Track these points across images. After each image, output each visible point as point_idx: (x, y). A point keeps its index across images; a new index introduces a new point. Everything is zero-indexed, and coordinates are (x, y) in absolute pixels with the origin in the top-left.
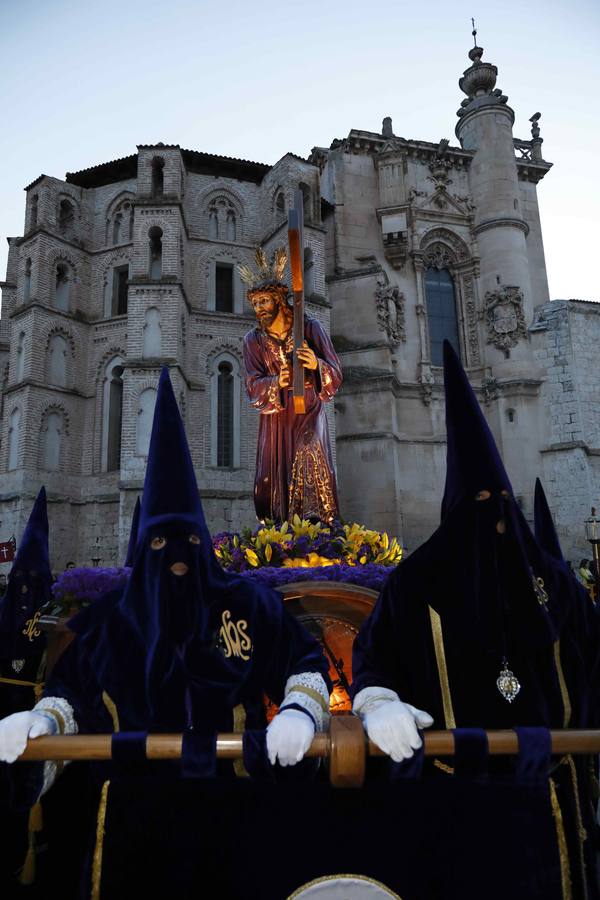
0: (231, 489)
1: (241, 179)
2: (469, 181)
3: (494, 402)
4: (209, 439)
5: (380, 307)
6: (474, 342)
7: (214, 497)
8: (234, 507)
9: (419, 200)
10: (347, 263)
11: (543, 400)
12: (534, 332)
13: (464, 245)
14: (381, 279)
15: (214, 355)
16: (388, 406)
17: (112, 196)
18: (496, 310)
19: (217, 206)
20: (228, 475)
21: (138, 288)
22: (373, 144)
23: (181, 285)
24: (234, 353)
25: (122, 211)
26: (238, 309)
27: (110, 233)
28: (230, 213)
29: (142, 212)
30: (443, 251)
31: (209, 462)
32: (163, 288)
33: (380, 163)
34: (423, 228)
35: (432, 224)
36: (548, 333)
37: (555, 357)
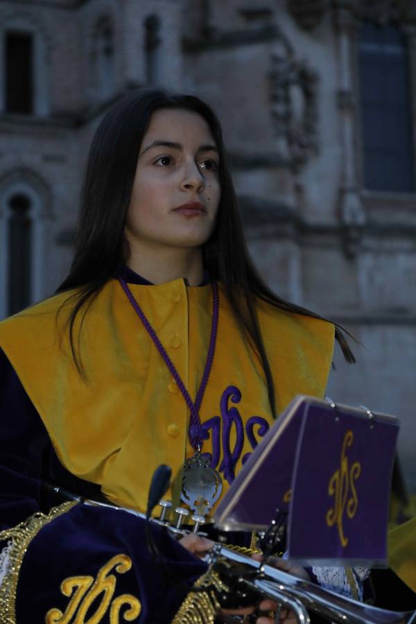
5: (274, 98)
10: (224, 19)
14: (279, 50)
16: (284, 264)
26: (42, 108)
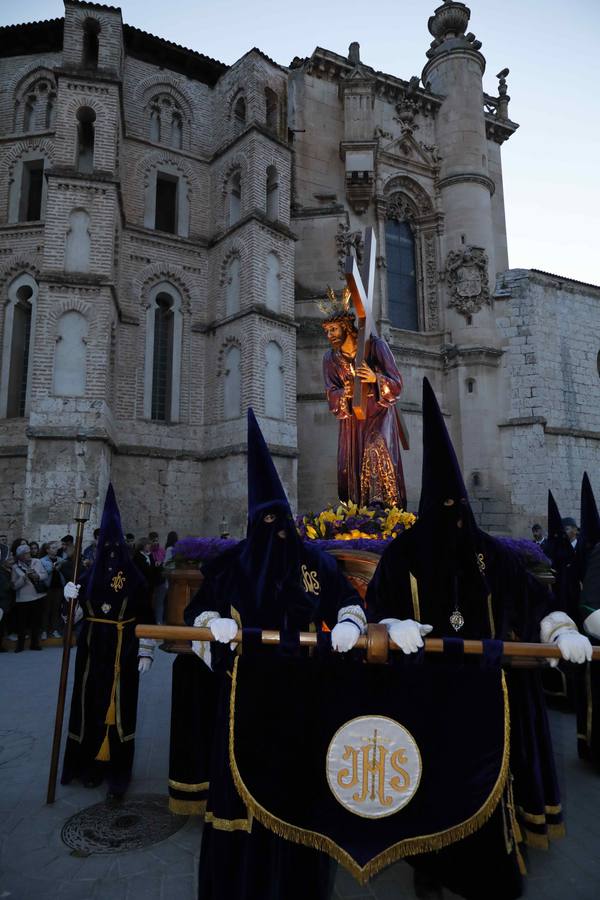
0: (168, 447)
1: (190, 77)
2: (436, 130)
3: (452, 371)
4: (142, 384)
5: (341, 252)
6: (433, 305)
7: (148, 456)
8: (170, 468)
9: (384, 142)
10: (305, 199)
11: (503, 372)
12: (497, 299)
13: (428, 198)
14: (343, 221)
15: (152, 284)
17: (24, 71)
18: (459, 272)
19: (160, 104)
20: (164, 430)
21: (60, 181)
22: (339, 68)
23: (118, 186)
24: (176, 285)
25: (37, 93)
27: (20, 118)
28: (176, 116)
29: (69, 86)
30: (405, 201)
31: (140, 413)
32: (94, 186)
33: (346, 91)
34: (387, 173)
35: (397, 170)
36: (512, 301)
37: (518, 326)
